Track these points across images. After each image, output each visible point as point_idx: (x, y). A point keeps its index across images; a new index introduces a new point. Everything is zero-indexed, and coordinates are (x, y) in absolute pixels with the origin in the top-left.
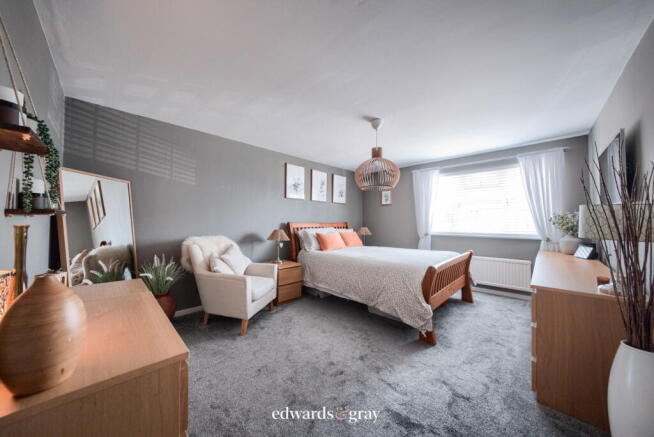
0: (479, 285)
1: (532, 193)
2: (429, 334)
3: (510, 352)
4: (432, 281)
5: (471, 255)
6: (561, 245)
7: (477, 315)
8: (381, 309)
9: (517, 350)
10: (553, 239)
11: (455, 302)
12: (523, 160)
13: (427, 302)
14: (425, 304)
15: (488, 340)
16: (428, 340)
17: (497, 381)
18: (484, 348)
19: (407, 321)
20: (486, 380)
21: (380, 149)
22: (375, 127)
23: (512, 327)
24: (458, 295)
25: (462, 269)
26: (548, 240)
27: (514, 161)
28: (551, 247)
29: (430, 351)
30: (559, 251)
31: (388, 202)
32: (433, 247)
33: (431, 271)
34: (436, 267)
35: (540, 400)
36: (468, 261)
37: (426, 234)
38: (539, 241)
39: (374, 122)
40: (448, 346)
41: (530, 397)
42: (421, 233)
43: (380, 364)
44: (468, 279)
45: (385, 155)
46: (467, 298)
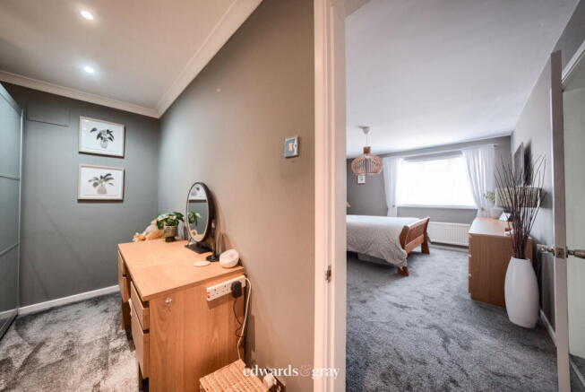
0: (433, 243)
1: (472, 176)
2: (405, 268)
3: (456, 279)
4: (406, 235)
5: (428, 220)
6: (491, 213)
7: (433, 261)
8: (372, 254)
9: (460, 277)
10: (486, 208)
11: (417, 254)
12: (465, 153)
13: (403, 248)
14: (402, 250)
15: (441, 273)
16: (404, 273)
17: (448, 291)
18: (440, 277)
19: (390, 261)
20: (442, 291)
21: (369, 148)
22: (366, 132)
23: (457, 267)
24: (419, 249)
25: (422, 230)
26: (483, 209)
27: (460, 153)
28: (485, 214)
29: (406, 278)
30: (490, 217)
31: (363, 182)
32: (399, 215)
33: (406, 229)
34: (409, 226)
35: (473, 297)
36: (426, 225)
37: (394, 206)
38: (476, 210)
39: (365, 129)
40: (417, 276)
41: (468, 296)
42: (389, 205)
43: (377, 284)
44: (426, 238)
45: (372, 151)
46: (425, 251)
